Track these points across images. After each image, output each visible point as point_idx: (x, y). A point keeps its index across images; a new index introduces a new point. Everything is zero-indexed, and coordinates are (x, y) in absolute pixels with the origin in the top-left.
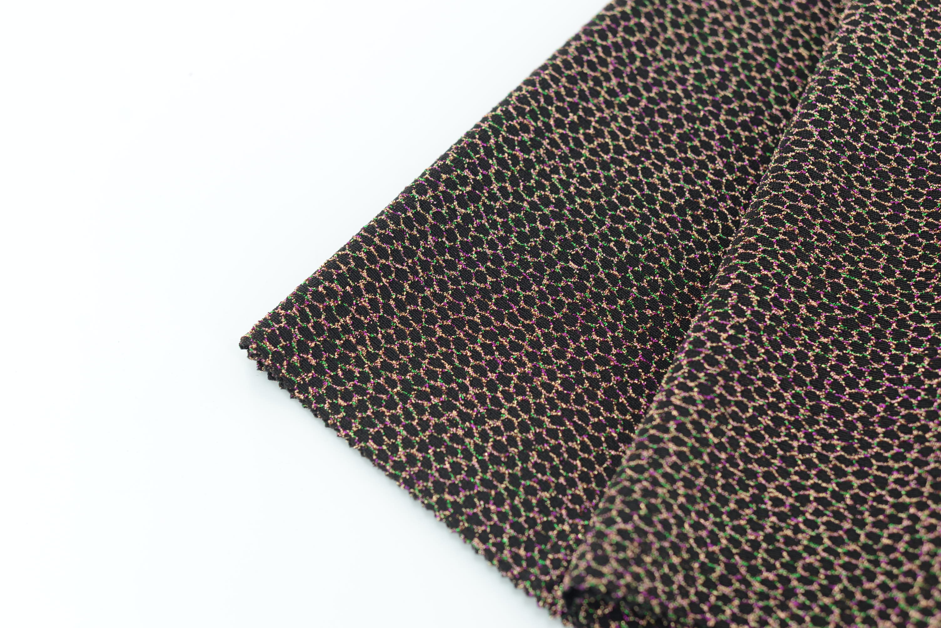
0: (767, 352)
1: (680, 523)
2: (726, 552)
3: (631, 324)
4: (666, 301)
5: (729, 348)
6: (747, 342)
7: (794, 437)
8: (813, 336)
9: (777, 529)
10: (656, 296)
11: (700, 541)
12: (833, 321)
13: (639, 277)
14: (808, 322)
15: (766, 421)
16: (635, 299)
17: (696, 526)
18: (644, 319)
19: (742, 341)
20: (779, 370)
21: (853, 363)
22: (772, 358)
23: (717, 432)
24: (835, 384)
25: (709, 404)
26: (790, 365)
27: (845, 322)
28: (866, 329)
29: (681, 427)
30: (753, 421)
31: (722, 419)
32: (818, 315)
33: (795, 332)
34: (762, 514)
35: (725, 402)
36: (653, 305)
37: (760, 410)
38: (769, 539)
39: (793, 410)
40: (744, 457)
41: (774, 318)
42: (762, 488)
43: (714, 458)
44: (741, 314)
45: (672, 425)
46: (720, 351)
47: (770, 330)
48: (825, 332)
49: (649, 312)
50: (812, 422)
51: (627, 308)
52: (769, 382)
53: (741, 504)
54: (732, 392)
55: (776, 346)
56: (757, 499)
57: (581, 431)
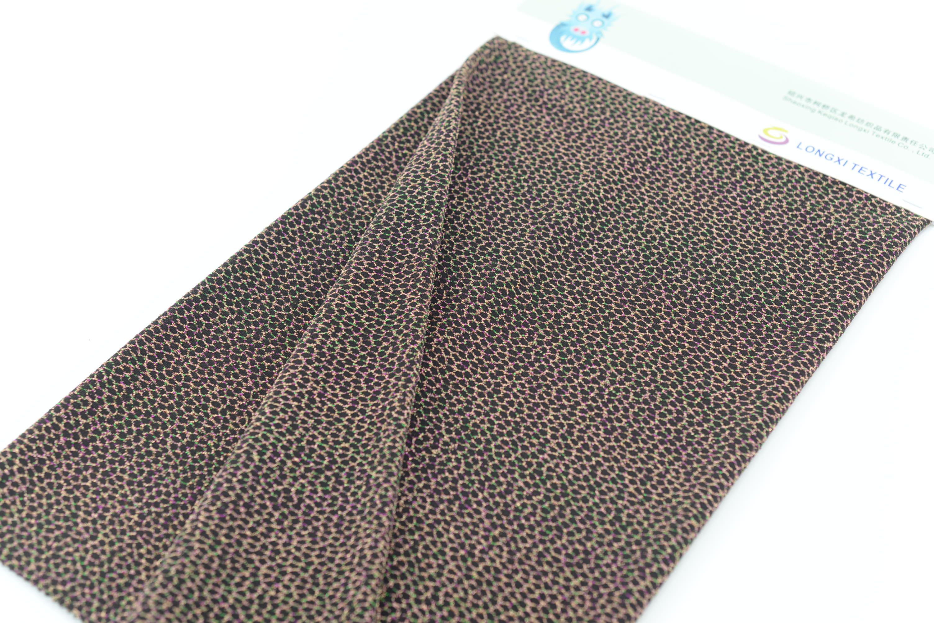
0: (263, 489)
1: (201, 590)
2: (233, 607)
3: (186, 479)
4: (208, 465)
5: (238, 486)
6: (249, 484)
7: (280, 538)
8: (295, 479)
9: (265, 591)
10: (202, 463)
11: (215, 601)
12: (308, 470)
13: (193, 453)
14: (292, 470)
15: (261, 529)
16: (190, 466)
17: (212, 592)
18: (194, 476)
19: (246, 482)
20: (271, 499)
21: (320, 494)
22: (267, 492)
23: (227, 536)
24: (309, 507)
25: (223, 520)
26: (279, 496)
27: (316, 470)
28: (329, 473)
29: (203, 533)
30: (253, 530)
31: (231, 529)
32: (299, 467)
33: (284, 477)
34: (257, 584)
35: (233, 519)
36: (201, 468)
37: (258, 523)
38: (261, 597)
39: (279, 522)
40: (246, 551)
41: (269, 469)
42: (258, 569)
43: (225, 552)
44: (247, 466)
45: (197, 532)
46: (232, 488)
47: (266, 476)
48: (303, 476)
49: (197, 472)
50: (292, 528)
51: (184, 471)
52: (264, 507)
53: (244, 578)
54: (239, 513)
55: (270, 485)
56: (254, 575)
57: (147, 542)
